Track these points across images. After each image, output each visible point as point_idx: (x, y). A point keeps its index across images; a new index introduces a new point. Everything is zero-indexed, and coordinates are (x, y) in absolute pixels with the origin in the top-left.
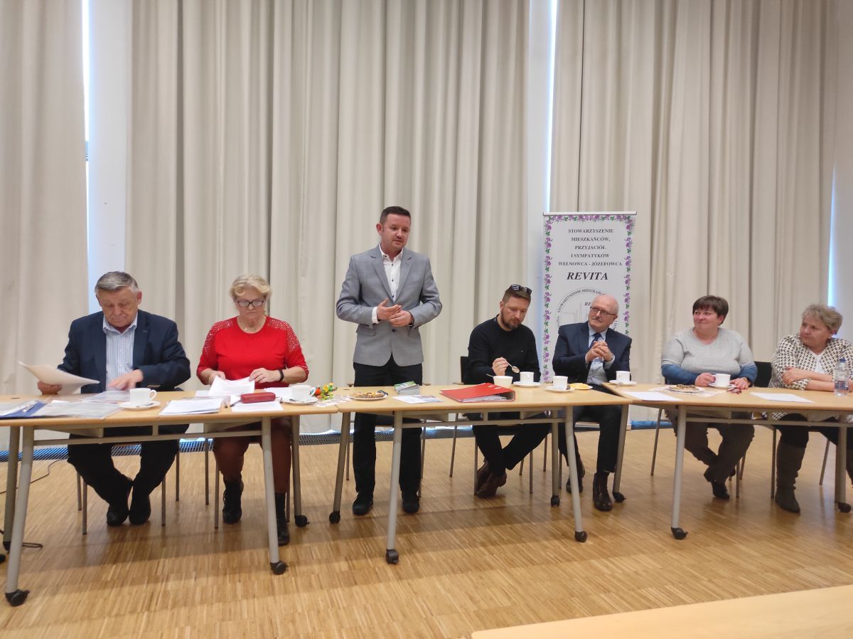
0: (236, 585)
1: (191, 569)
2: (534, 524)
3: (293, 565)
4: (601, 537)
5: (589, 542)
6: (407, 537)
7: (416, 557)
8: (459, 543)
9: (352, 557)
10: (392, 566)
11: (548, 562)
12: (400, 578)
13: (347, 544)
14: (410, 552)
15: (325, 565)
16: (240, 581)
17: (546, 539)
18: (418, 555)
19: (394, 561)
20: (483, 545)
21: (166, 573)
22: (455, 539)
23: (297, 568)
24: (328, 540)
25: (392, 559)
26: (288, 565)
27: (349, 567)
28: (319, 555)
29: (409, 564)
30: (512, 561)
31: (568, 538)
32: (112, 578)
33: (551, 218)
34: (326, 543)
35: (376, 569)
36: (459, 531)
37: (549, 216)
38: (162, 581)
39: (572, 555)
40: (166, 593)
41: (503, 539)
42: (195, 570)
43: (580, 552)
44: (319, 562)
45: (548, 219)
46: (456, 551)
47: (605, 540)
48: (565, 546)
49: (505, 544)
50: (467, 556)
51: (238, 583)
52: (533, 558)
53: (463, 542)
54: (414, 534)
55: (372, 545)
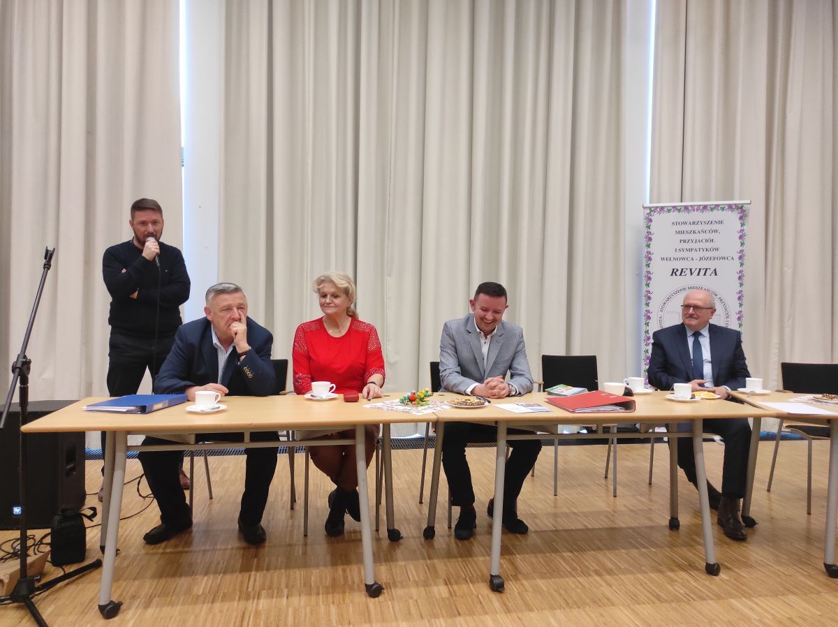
0: (329, 606)
1: (283, 586)
2: (654, 550)
3: (389, 586)
4: (736, 570)
5: (723, 575)
6: (510, 560)
7: (522, 584)
8: (569, 570)
9: (452, 580)
10: (498, 595)
11: (678, 600)
12: (508, 611)
13: (446, 565)
14: (516, 578)
15: (423, 589)
16: (333, 603)
17: (672, 570)
18: (525, 582)
19: (499, 589)
20: (597, 573)
21: (258, 589)
22: (564, 564)
23: (393, 591)
24: (424, 558)
25: (497, 586)
26: (384, 586)
27: (450, 592)
28: (416, 576)
29: (516, 594)
30: (635, 596)
31: (697, 569)
32: (203, 591)
33: (652, 210)
34: (421, 561)
35: (480, 596)
36: (567, 554)
37: (650, 208)
38: (254, 598)
39: (706, 592)
40: (257, 613)
41: (620, 568)
42: (287, 587)
43: (714, 587)
44: (417, 584)
45: (648, 211)
46: (567, 579)
47: (743, 574)
48: (696, 580)
49: (624, 574)
50: (581, 587)
51: (331, 606)
52: (660, 593)
53: (574, 569)
54: (518, 556)
55: (472, 567)
